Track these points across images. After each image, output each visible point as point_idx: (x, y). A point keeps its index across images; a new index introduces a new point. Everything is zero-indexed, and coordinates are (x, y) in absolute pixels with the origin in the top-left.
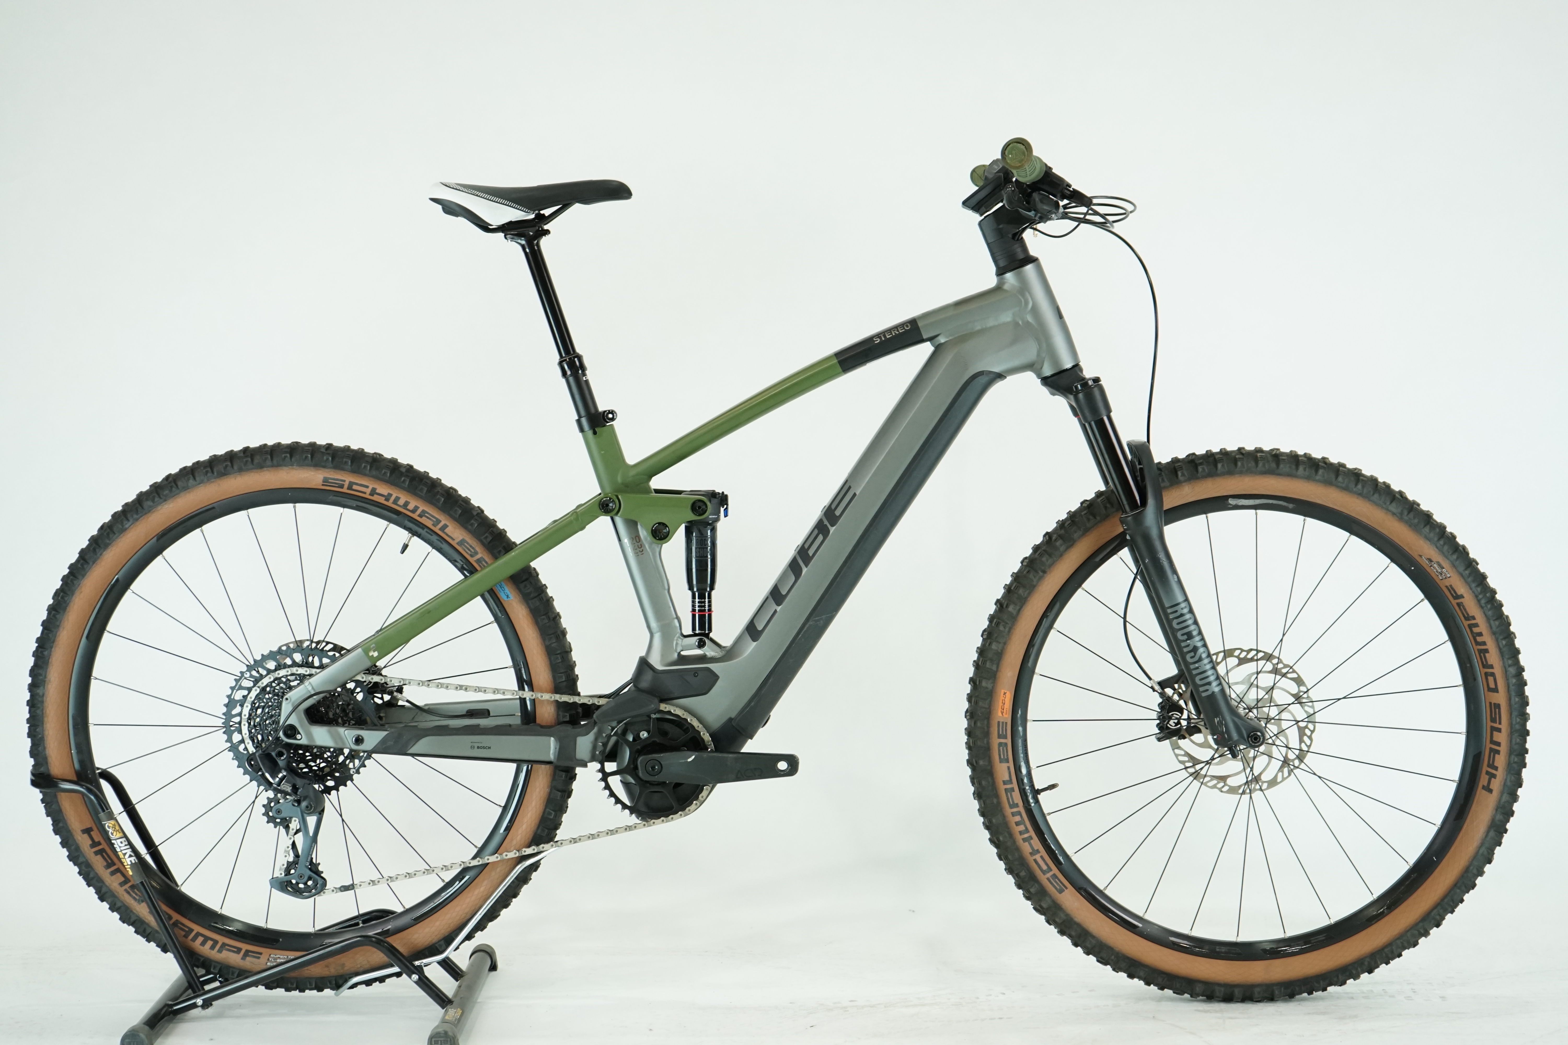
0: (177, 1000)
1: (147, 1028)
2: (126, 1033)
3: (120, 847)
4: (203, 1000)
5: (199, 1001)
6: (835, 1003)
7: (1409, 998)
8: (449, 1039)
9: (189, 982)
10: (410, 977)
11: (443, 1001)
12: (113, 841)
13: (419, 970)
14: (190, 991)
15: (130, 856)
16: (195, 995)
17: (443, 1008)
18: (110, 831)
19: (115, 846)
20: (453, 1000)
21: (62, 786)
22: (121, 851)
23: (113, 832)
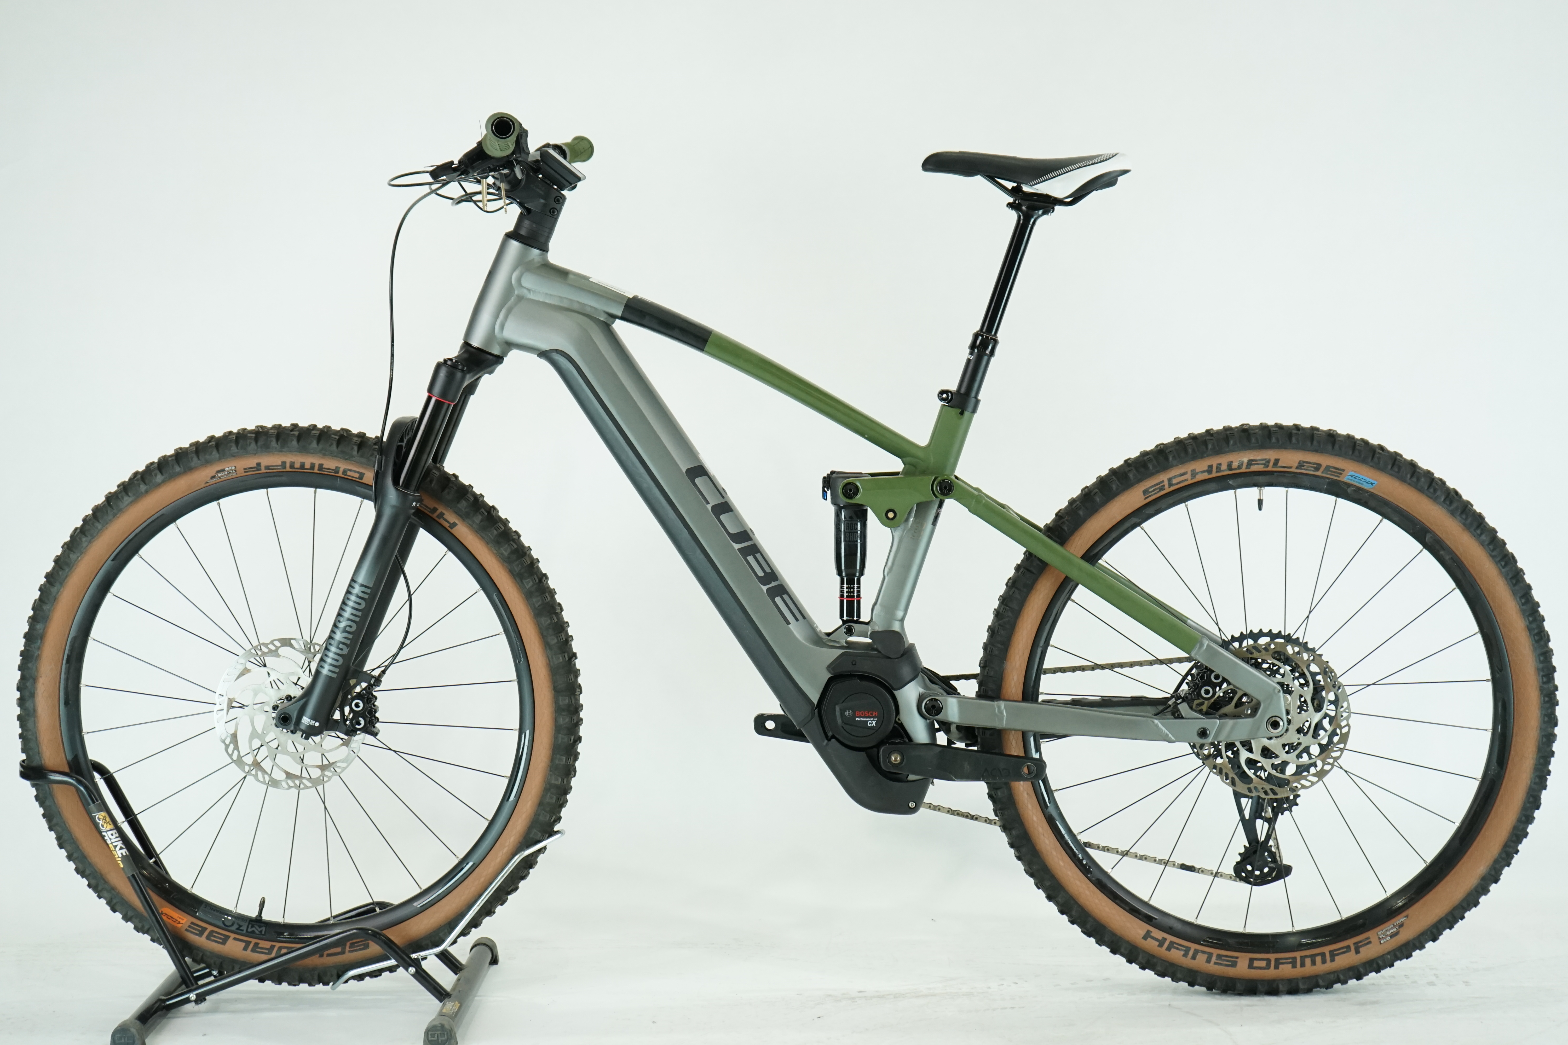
0: (171, 994)
1: (138, 1022)
2: (116, 1028)
3: (110, 839)
4: (196, 994)
5: (193, 996)
6: (843, 994)
7: (1431, 984)
8: (446, 1033)
9: (182, 977)
10: (407, 970)
11: (441, 994)
12: (104, 834)
13: (417, 963)
14: (184, 986)
15: (121, 848)
16: (188, 989)
17: (441, 1002)
18: (101, 822)
19: (106, 838)
20: (451, 993)
21: (52, 778)
22: (112, 843)
23: (103, 823)
